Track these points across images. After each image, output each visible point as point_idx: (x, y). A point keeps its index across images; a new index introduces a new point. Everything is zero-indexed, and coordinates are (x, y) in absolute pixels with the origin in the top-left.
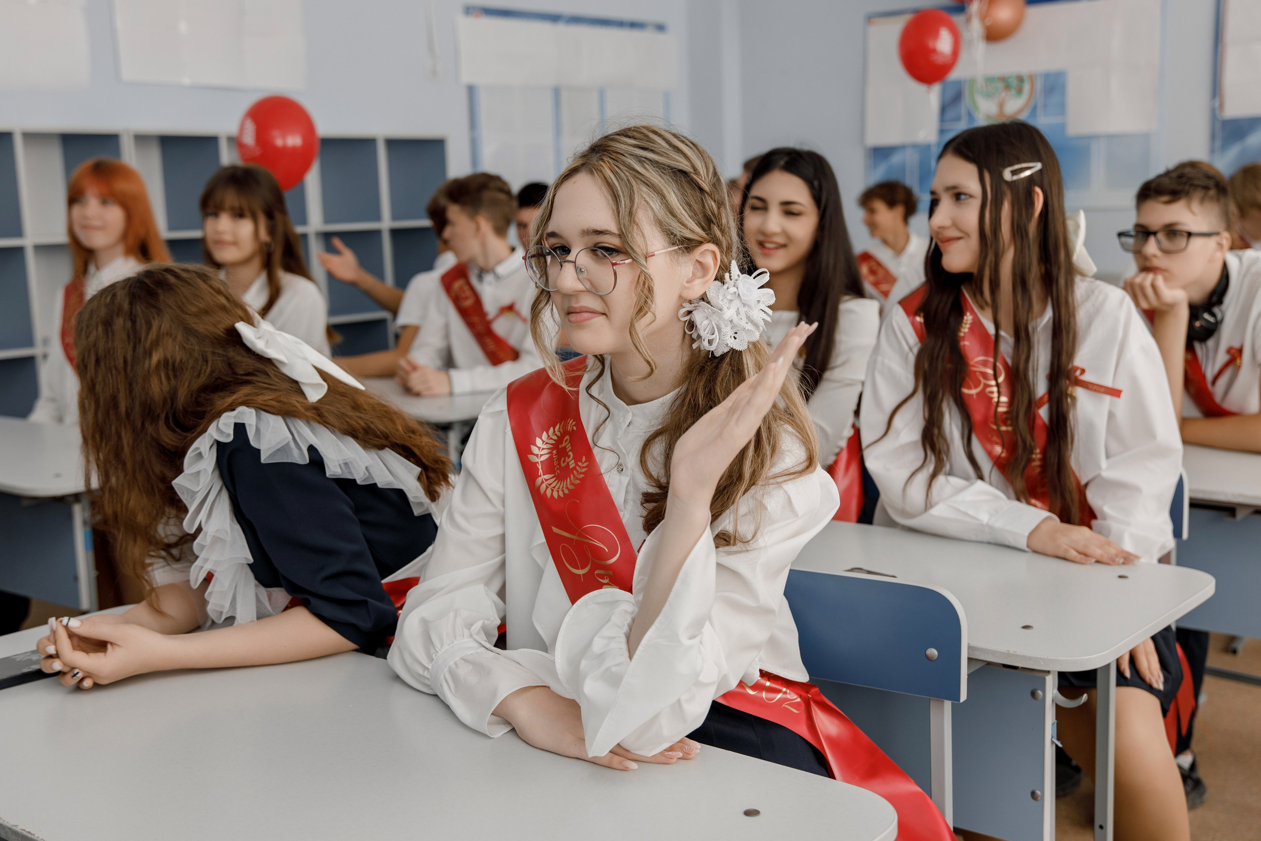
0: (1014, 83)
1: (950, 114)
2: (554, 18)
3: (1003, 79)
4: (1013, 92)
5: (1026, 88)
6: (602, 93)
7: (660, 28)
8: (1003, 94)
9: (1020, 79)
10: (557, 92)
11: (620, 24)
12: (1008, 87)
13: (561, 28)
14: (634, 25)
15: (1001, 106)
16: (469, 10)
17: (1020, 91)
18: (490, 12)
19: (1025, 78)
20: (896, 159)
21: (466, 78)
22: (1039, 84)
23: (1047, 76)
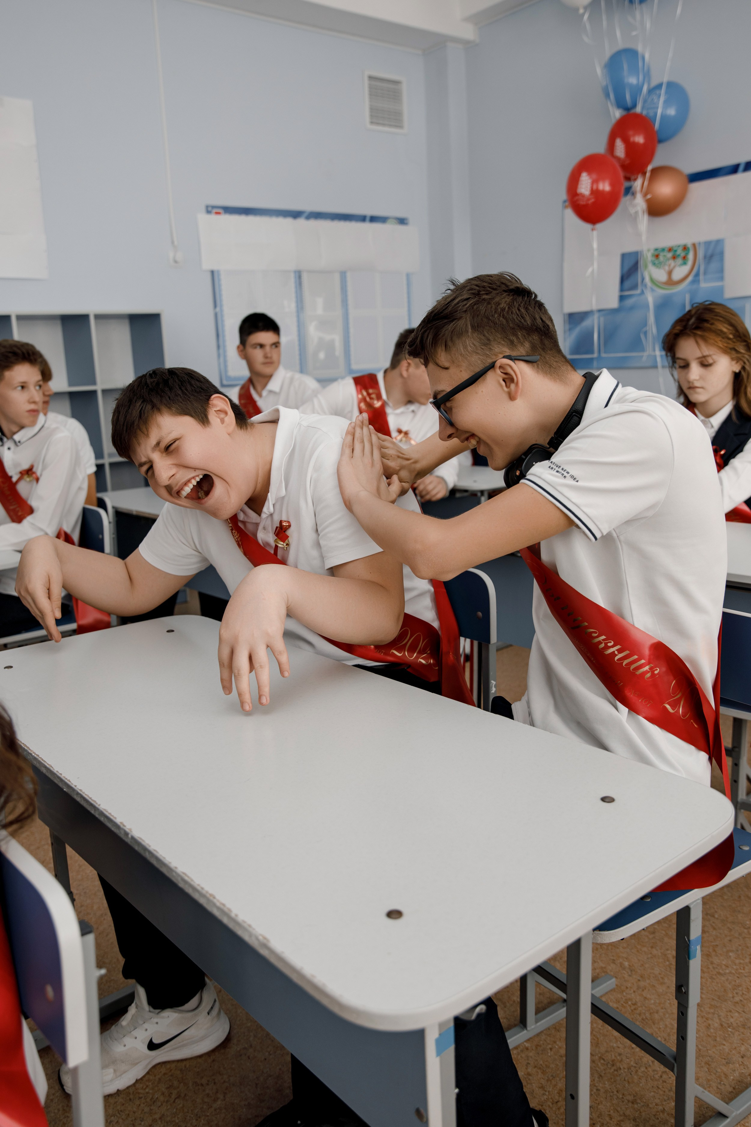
0: (680, 251)
1: (627, 284)
2: (296, 215)
3: (670, 250)
4: (679, 261)
5: (691, 256)
6: (343, 275)
7: (402, 221)
8: (672, 263)
9: (685, 248)
10: (299, 275)
11: (363, 219)
12: (674, 258)
13: (301, 222)
14: (373, 219)
15: (670, 273)
16: (209, 209)
17: (685, 258)
18: (229, 210)
19: (689, 245)
20: (586, 323)
21: (207, 265)
22: (701, 254)
23: (708, 244)
